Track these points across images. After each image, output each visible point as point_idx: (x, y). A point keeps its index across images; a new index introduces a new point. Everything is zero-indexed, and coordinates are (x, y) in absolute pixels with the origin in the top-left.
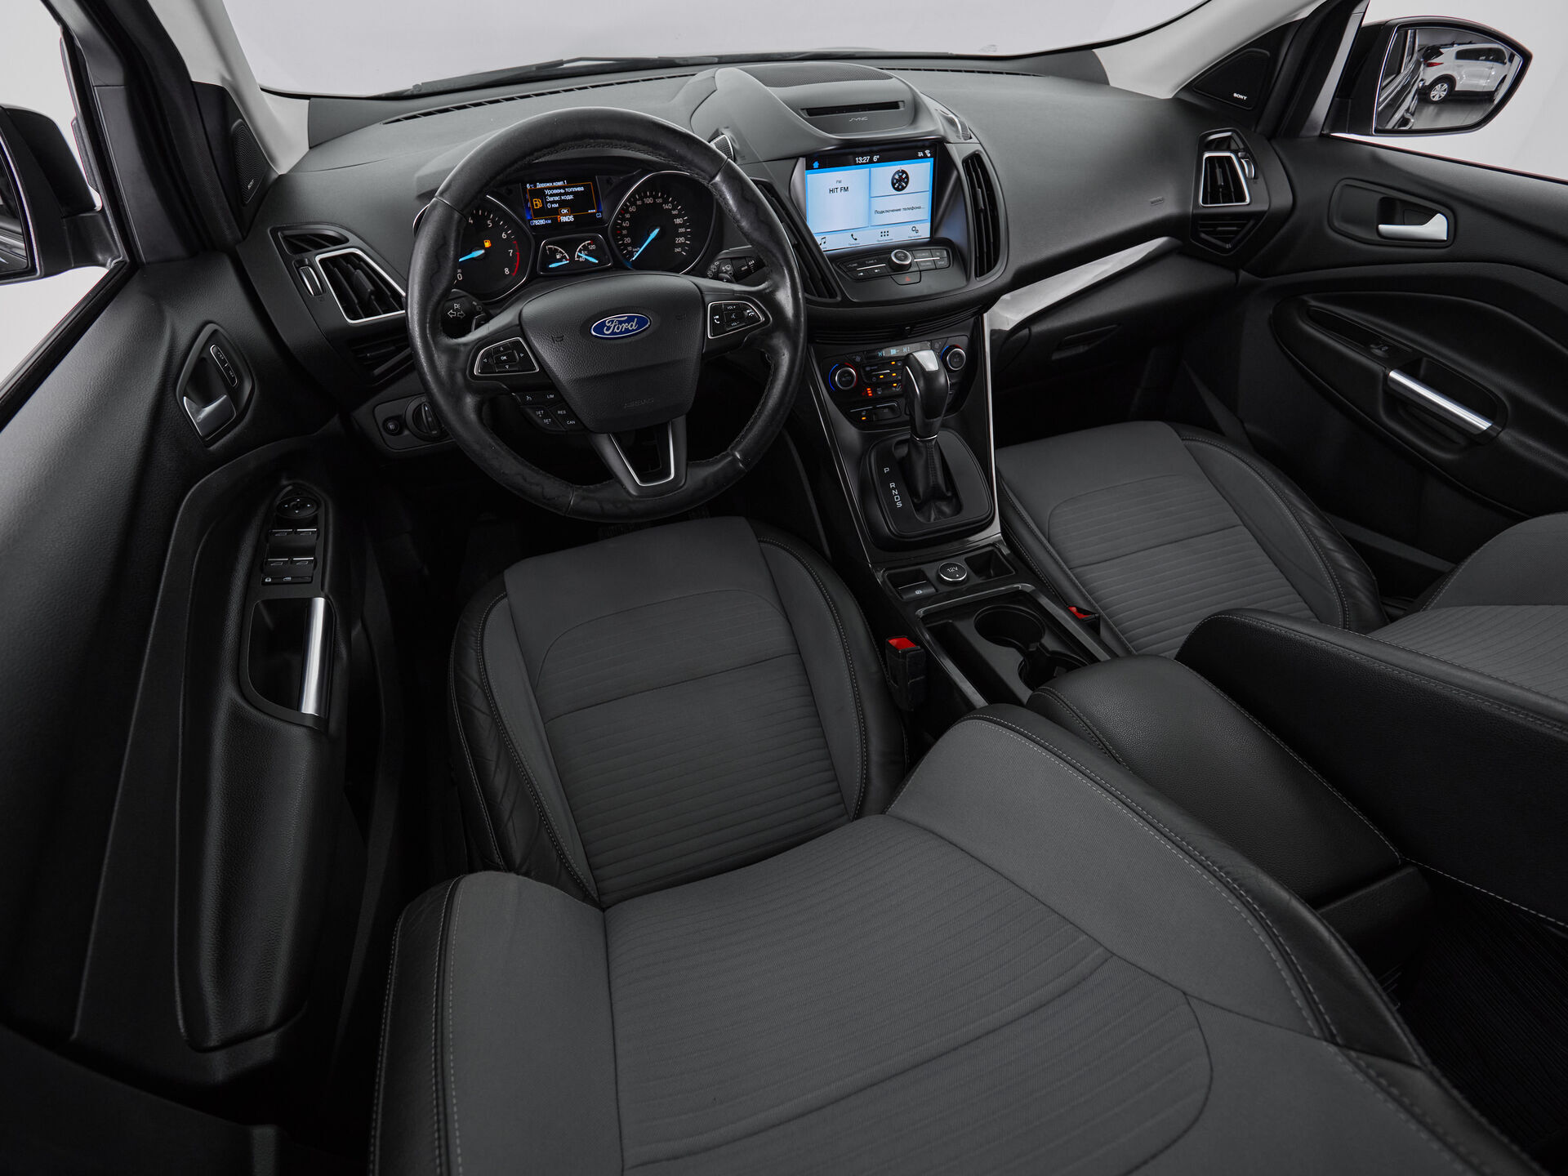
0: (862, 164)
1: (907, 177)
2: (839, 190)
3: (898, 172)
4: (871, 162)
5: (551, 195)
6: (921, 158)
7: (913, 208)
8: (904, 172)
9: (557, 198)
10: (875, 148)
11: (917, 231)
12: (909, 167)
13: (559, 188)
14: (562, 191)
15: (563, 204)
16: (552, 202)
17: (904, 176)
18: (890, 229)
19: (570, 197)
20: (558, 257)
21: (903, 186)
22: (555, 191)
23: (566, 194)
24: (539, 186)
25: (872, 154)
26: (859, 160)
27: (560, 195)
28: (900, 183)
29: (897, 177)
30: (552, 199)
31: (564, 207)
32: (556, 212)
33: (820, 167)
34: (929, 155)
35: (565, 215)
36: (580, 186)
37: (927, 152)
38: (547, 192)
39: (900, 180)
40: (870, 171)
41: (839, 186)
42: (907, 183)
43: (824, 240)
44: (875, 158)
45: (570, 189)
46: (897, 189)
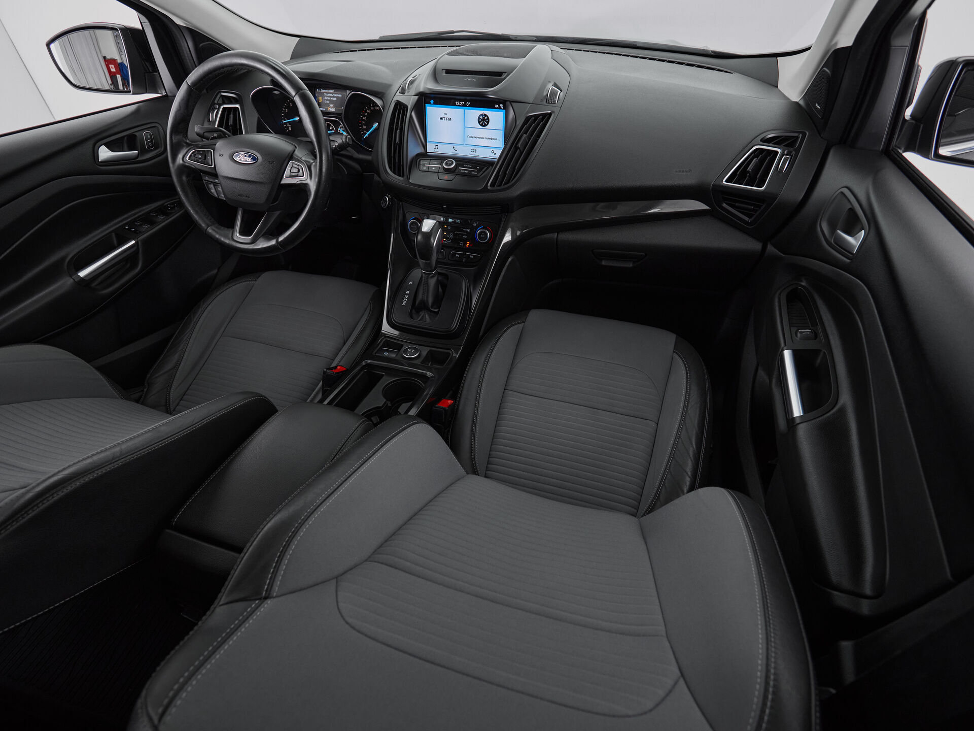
0: (459, 106)
1: (488, 119)
2: (446, 119)
3: (482, 115)
4: (465, 105)
5: (327, 97)
6: (497, 108)
7: (492, 139)
8: (486, 115)
9: (329, 98)
10: (468, 98)
11: (495, 154)
12: (490, 113)
13: (331, 93)
14: (332, 95)
15: (331, 102)
16: (327, 100)
17: (486, 118)
18: (478, 149)
19: (335, 99)
20: (331, 128)
21: (485, 124)
22: (329, 95)
23: (333, 97)
24: (322, 91)
25: (466, 101)
26: (458, 103)
27: (331, 97)
28: (484, 121)
29: (481, 117)
30: (327, 98)
31: (332, 104)
32: (328, 105)
33: (434, 104)
34: (502, 108)
35: (332, 108)
36: (340, 94)
37: (501, 105)
38: (325, 94)
39: (484, 120)
40: (464, 111)
41: (446, 116)
42: (488, 122)
43: (437, 147)
44: (468, 104)
45: (335, 95)
46: (482, 125)
